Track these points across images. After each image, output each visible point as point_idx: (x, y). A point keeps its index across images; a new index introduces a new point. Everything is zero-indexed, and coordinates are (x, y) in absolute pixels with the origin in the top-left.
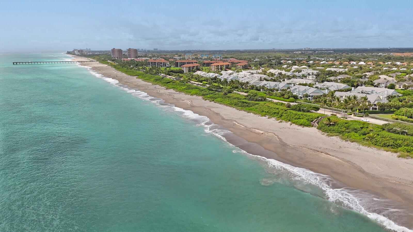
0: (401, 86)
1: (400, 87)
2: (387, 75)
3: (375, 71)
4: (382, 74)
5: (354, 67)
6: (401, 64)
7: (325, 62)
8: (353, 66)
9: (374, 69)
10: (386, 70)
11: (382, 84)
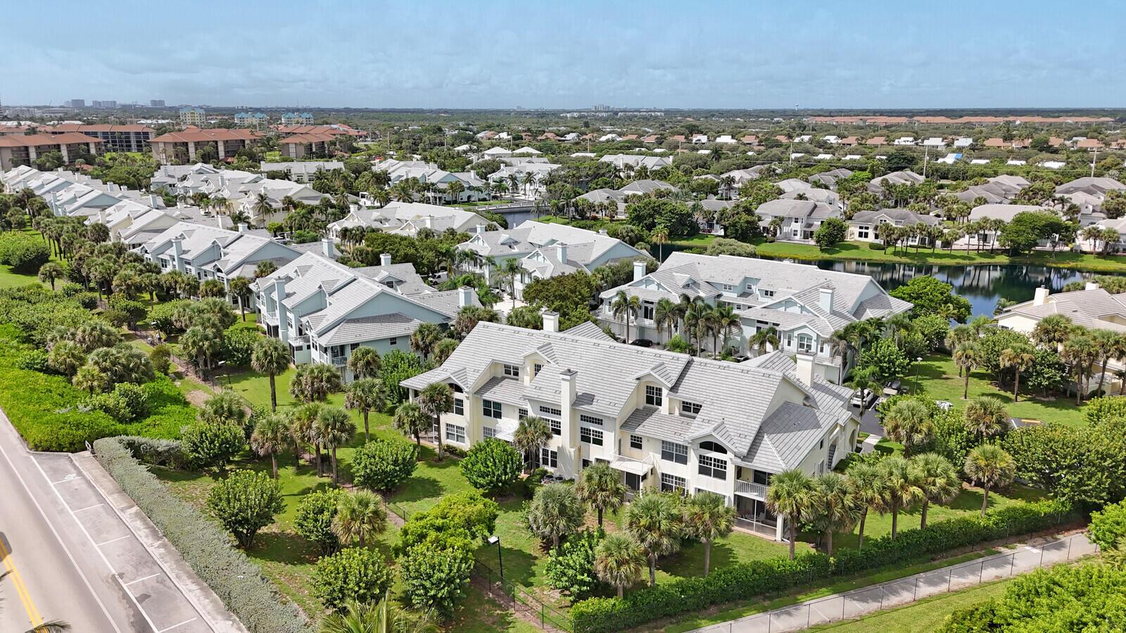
0: (867, 228)
1: (866, 235)
2: (807, 181)
3: (763, 164)
4: (787, 174)
5: (701, 152)
6: (840, 141)
7: (614, 135)
8: (698, 150)
9: (760, 156)
10: (797, 160)
11: (793, 223)
